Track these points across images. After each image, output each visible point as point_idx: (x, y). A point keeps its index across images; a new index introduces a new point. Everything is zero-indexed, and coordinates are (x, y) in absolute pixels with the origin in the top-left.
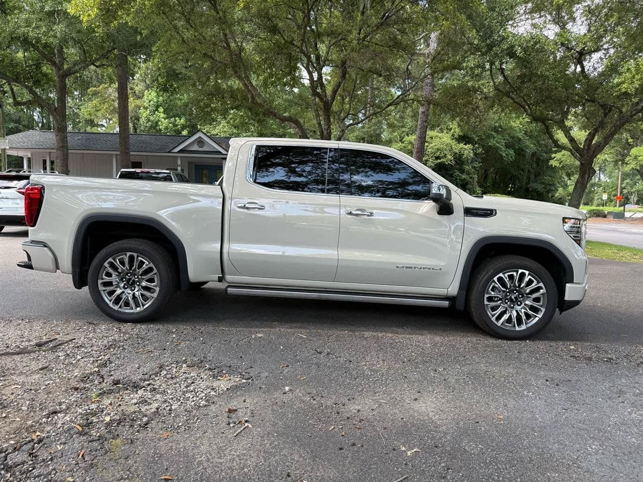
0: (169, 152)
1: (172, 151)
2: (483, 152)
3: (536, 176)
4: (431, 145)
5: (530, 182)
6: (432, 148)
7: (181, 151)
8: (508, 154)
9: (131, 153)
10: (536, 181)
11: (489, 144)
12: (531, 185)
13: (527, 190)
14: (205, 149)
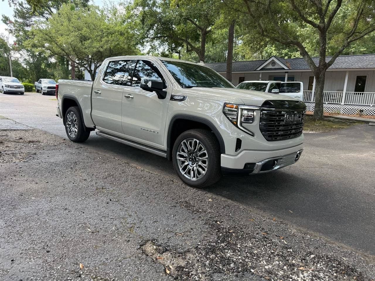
0: (255, 71)
1: (257, 70)
7: (262, 69)
9: (232, 72)
14: (276, 67)
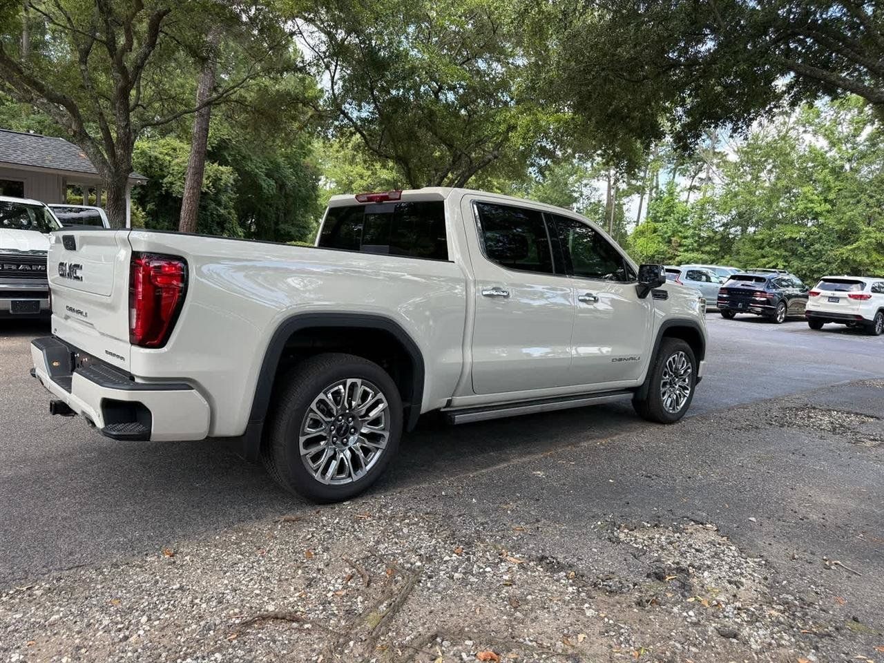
2: (239, 178)
3: (285, 214)
4: (177, 160)
5: (280, 223)
6: (178, 164)
8: (268, 186)
10: (286, 222)
11: (246, 168)
12: (282, 226)
13: (277, 231)
